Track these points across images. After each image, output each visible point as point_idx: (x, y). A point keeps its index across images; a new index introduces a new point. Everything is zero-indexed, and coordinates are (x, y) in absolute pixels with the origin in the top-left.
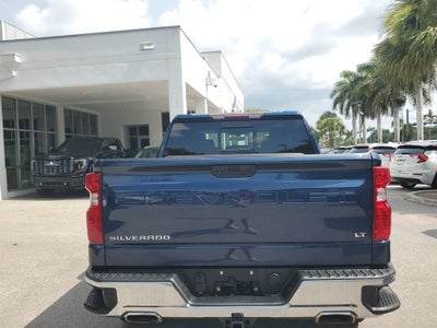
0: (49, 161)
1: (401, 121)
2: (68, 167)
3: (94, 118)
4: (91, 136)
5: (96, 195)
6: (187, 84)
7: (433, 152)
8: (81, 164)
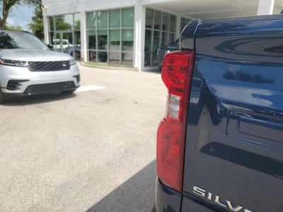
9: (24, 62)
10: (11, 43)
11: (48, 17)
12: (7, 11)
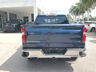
0: (6, 25)
1: (84, 17)
2: (11, 26)
3: (16, 15)
4: (15, 19)
5: (24, 33)
6: (38, 7)
7: (91, 24)
8: (14, 25)
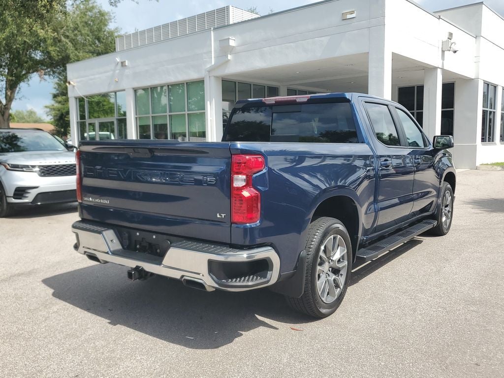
6: (395, 55)
9: (33, 167)
10: (19, 143)
11: (76, 98)
12: (13, 92)
